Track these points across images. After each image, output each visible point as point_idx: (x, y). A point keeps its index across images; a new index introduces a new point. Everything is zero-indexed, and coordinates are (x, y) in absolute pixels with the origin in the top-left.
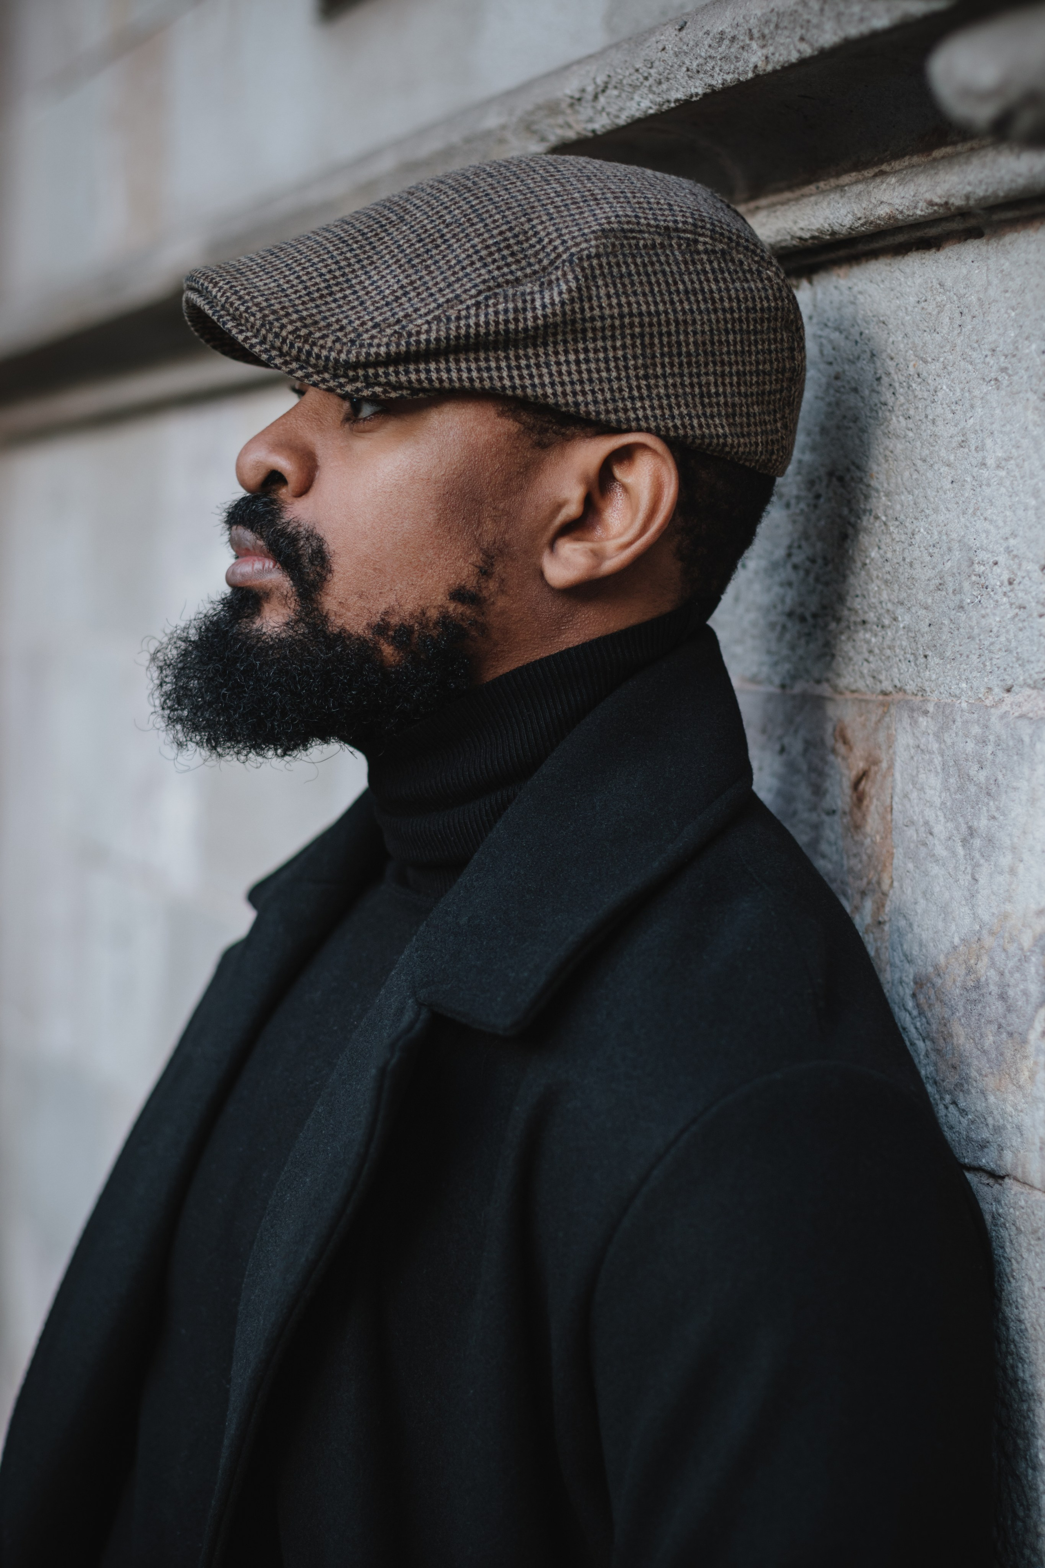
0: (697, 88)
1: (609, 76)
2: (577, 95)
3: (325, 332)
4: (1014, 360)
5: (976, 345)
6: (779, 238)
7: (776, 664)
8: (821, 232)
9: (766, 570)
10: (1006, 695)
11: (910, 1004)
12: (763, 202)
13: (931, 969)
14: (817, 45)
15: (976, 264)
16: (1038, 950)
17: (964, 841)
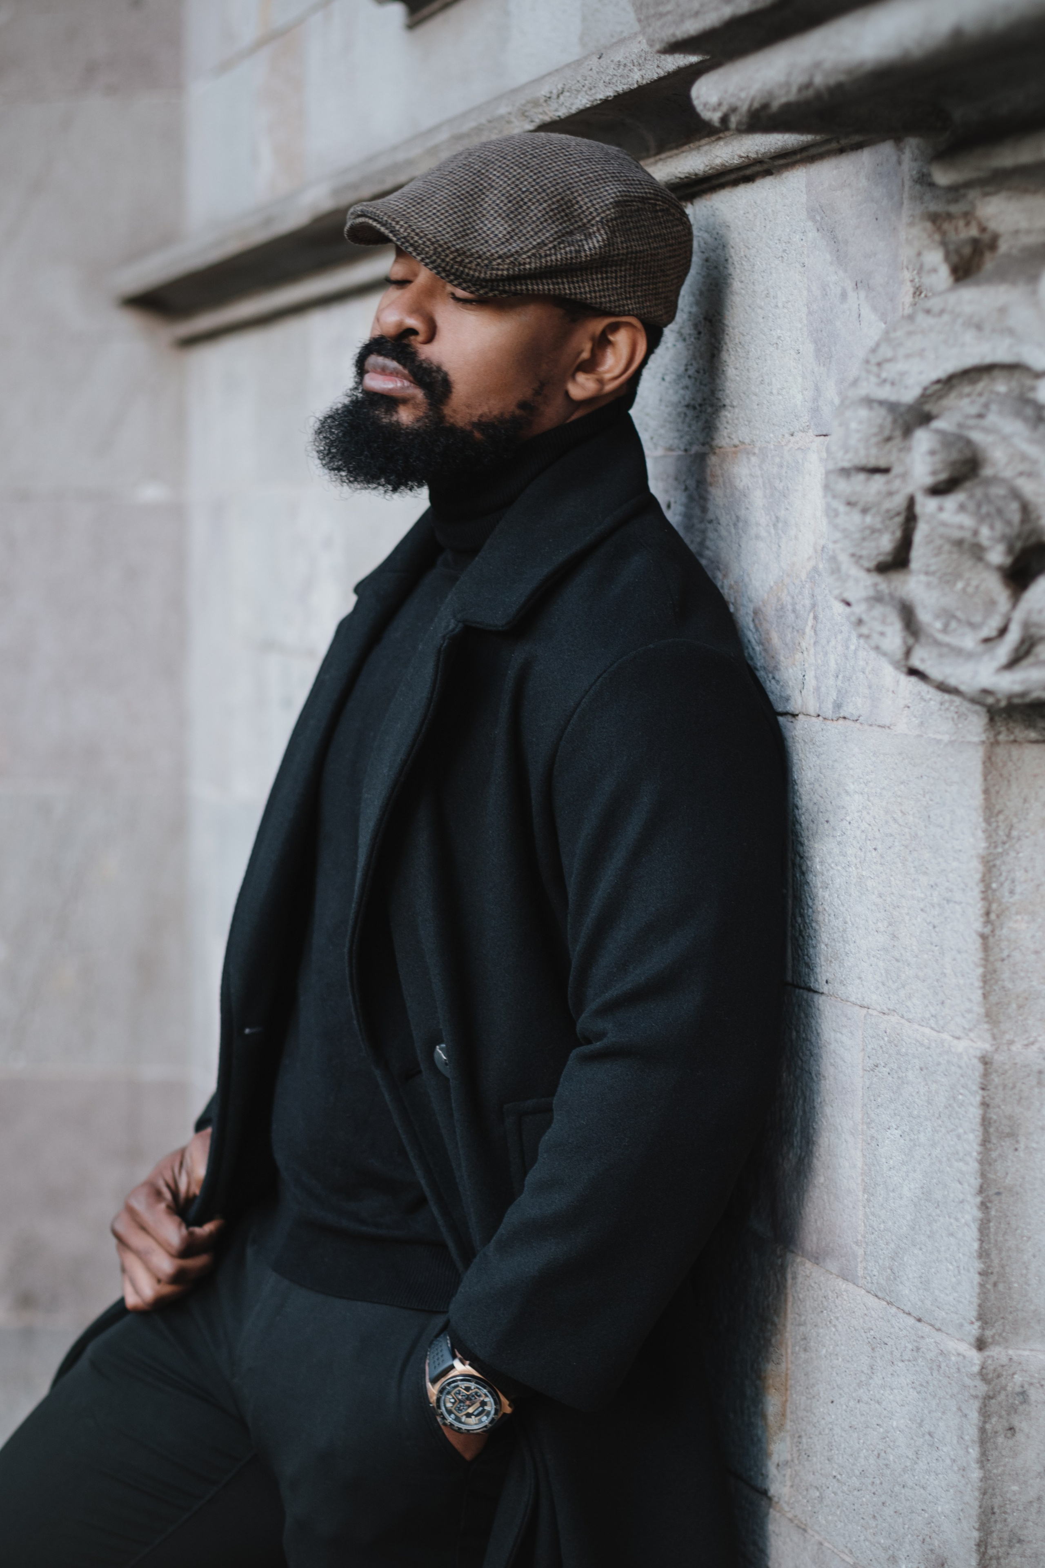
0: (610, 93)
1: (564, 84)
2: (548, 95)
3: (471, 259)
4: (789, 245)
5: (771, 237)
6: (669, 178)
7: (681, 437)
8: (689, 174)
9: (675, 380)
10: (791, 438)
11: (752, 626)
12: (663, 156)
13: (761, 603)
14: (666, 70)
15: (771, 190)
16: (809, 580)
17: (774, 525)
